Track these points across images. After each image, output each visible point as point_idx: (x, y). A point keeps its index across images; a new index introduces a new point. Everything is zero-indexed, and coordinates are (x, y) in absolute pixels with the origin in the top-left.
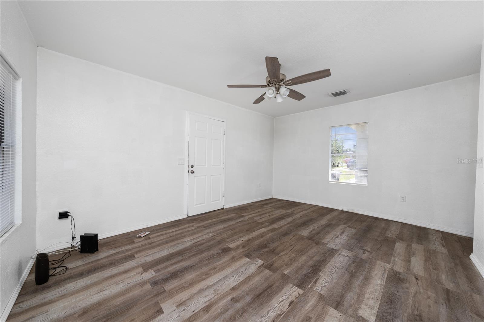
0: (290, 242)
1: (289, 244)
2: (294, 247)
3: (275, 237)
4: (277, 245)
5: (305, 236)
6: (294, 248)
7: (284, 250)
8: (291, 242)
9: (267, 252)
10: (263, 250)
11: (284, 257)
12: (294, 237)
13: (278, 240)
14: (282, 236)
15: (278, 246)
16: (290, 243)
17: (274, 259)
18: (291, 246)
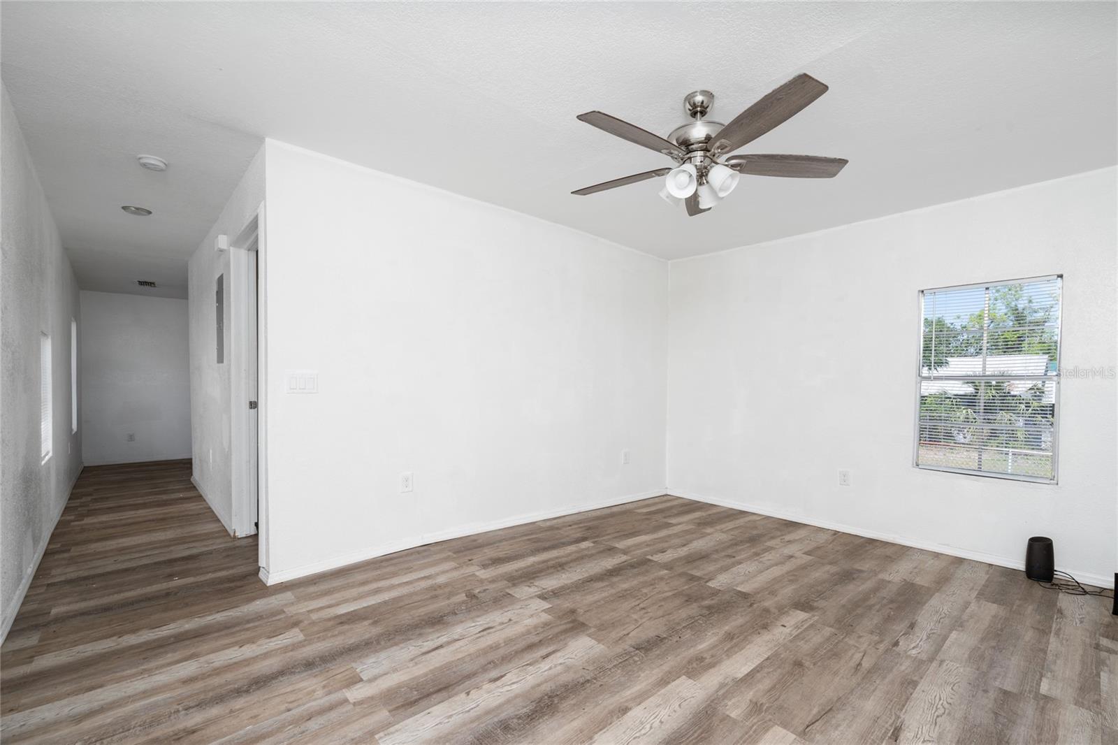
0: (644, 618)
1: (647, 613)
2: (638, 605)
3: (687, 635)
4: (680, 611)
5: (589, 636)
6: (637, 603)
7: (665, 599)
8: (641, 618)
9: (703, 599)
10: (713, 602)
11: (666, 589)
12: (625, 632)
13: (678, 624)
14: (665, 638)
15: (679, 609)
16: (646, 615)
17: (686, 587)
18: (644, 608)
